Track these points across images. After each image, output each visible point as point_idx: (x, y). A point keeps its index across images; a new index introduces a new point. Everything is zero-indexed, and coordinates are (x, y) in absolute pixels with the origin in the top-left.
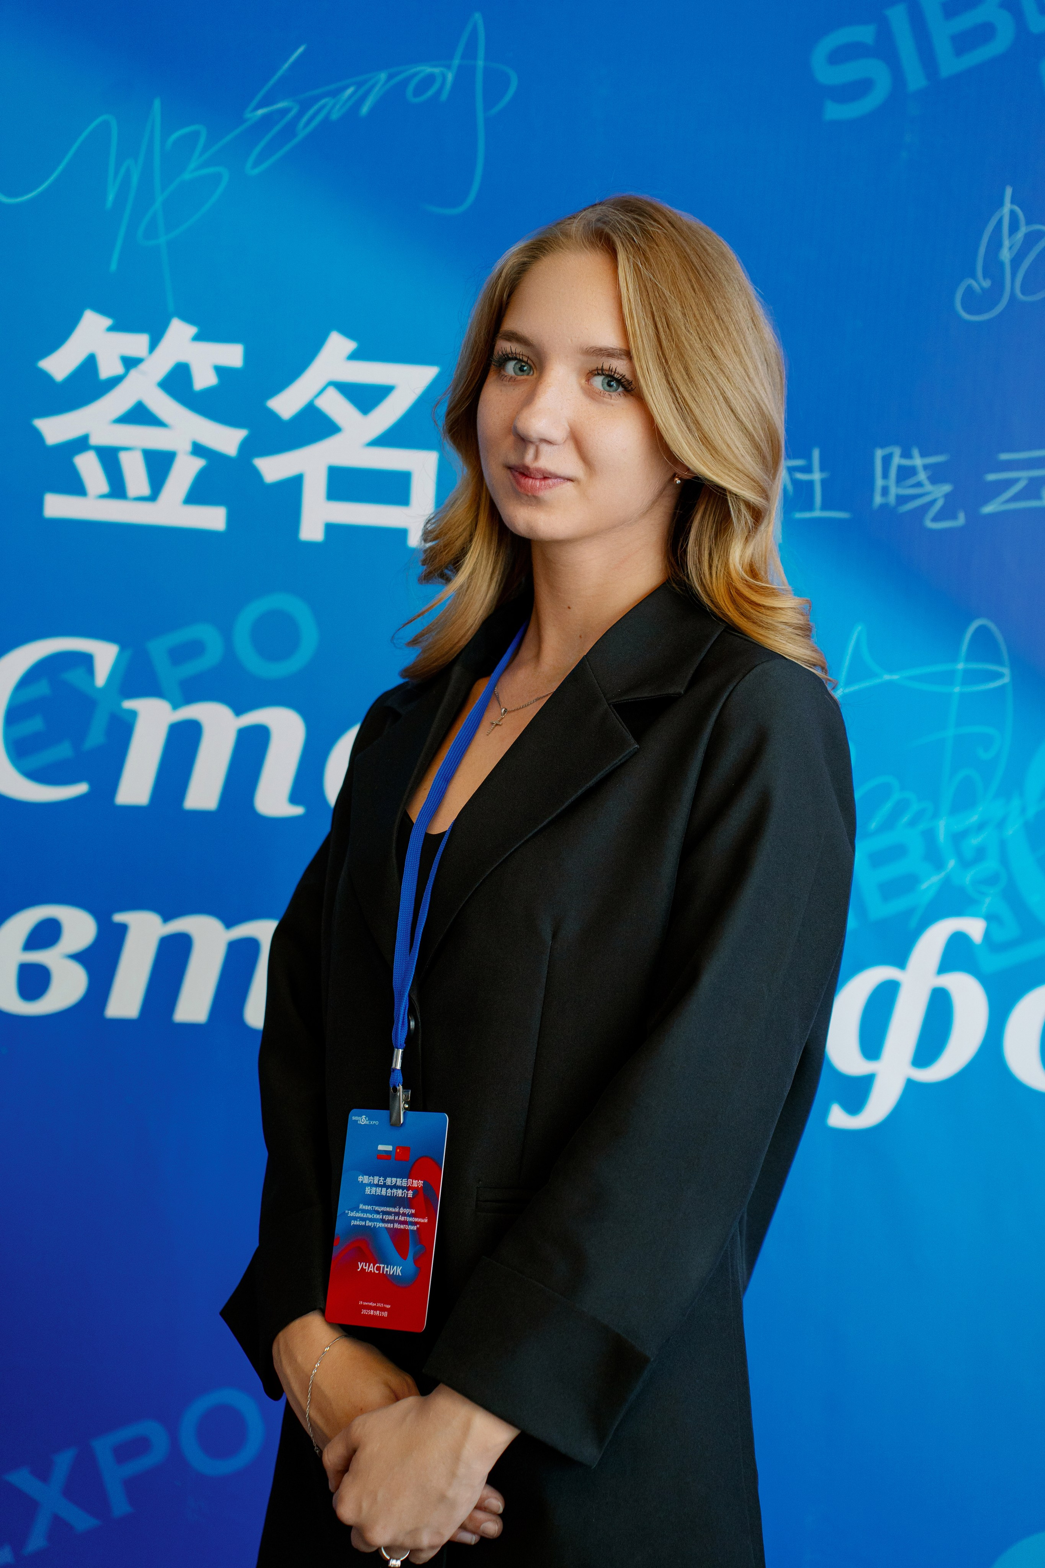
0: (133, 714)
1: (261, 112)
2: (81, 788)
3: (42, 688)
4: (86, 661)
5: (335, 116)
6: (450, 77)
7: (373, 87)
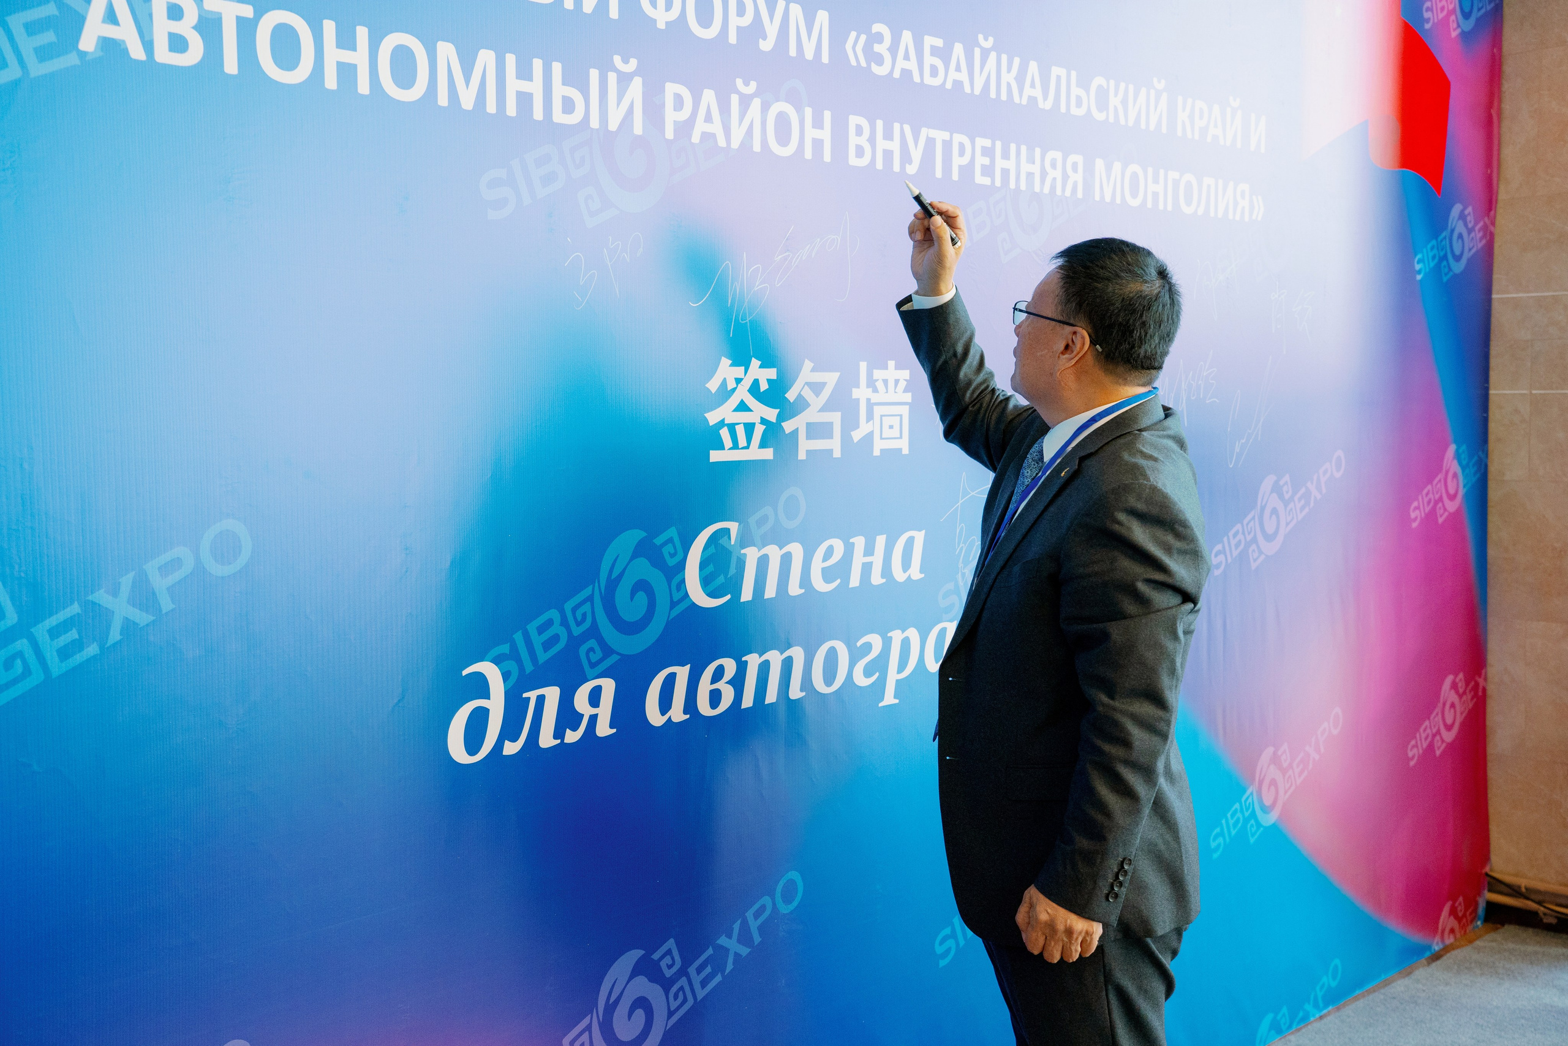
0: (745, 555)
1: (780, 257)
2: (728, 597)
3: (712, 550)
4: (727, 531)
5: (804, 258)
6: (839, 240)
7: (816, 244)
